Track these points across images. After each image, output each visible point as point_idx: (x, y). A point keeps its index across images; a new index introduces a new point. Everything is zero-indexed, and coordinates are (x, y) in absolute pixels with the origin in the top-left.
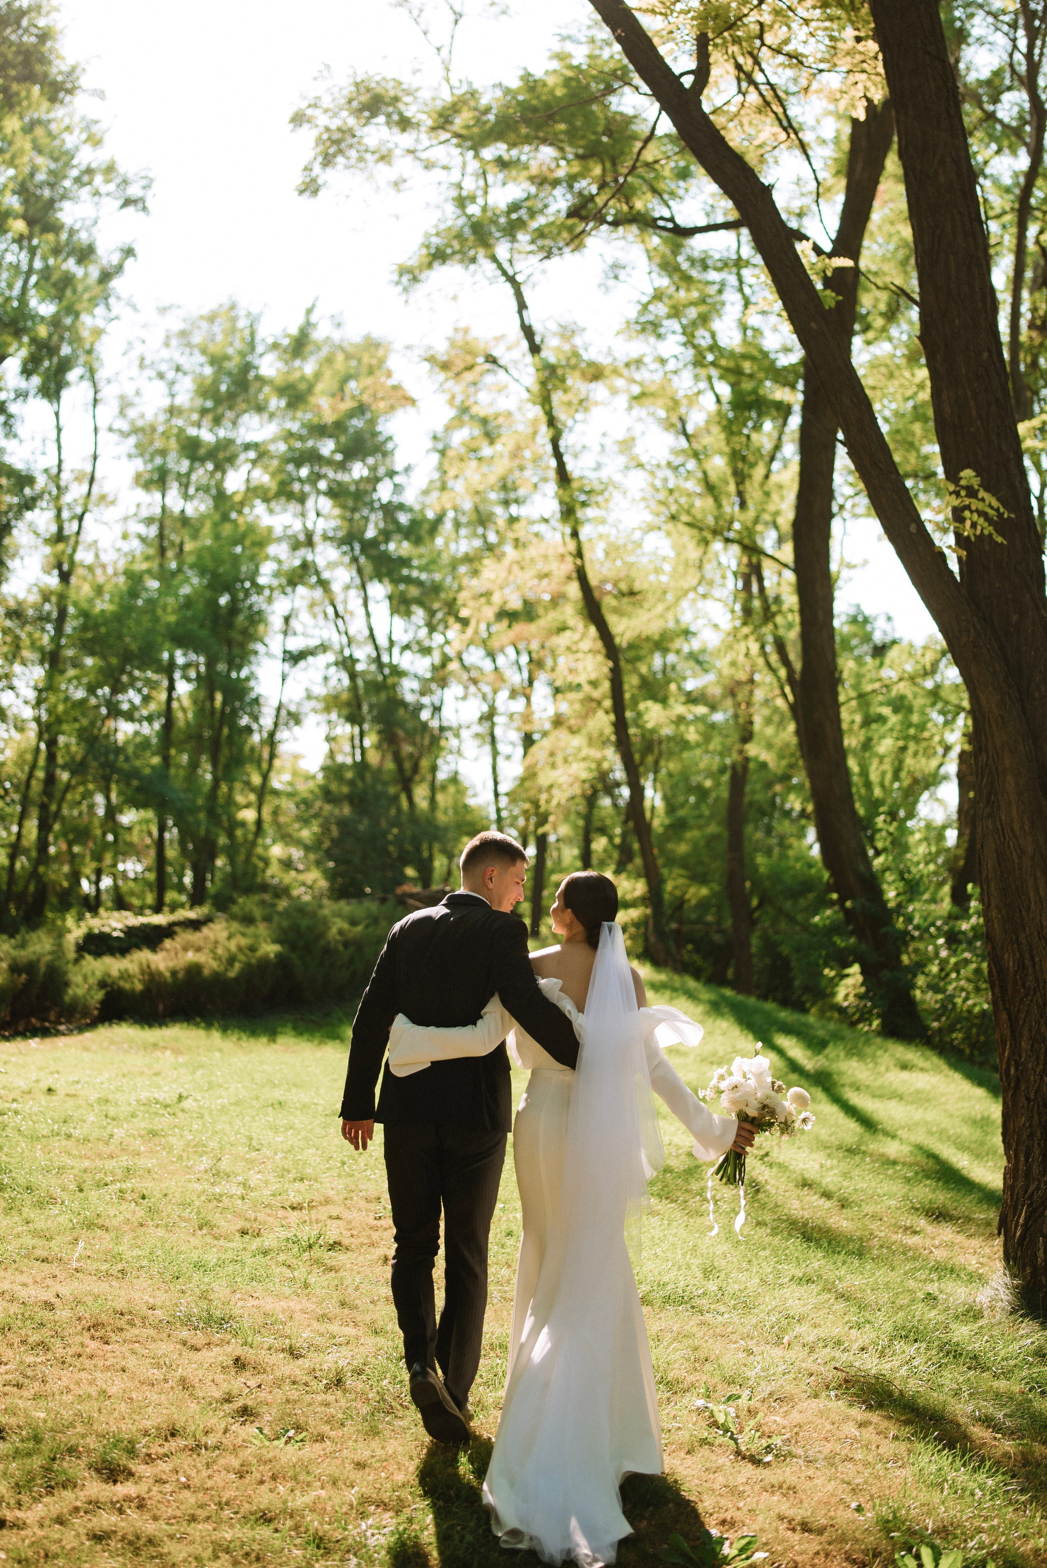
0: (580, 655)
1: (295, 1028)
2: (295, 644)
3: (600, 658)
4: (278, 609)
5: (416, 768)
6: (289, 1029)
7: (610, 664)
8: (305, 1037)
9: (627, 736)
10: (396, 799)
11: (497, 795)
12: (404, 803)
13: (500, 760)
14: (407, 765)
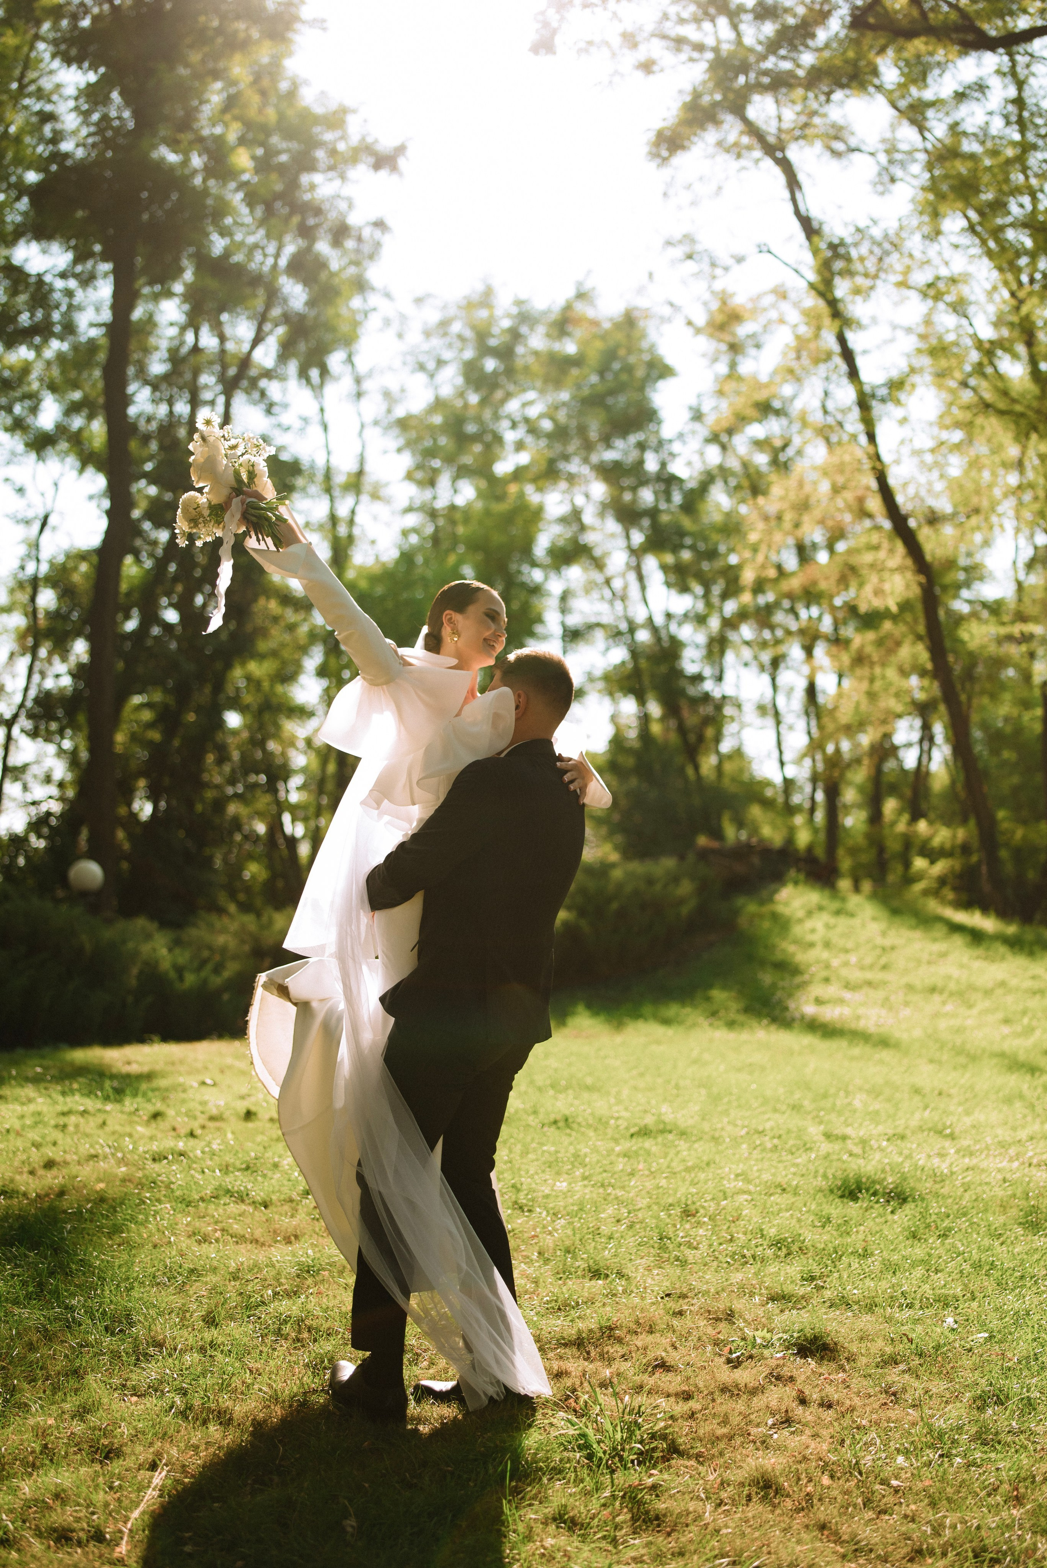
0: (886, 575)
1: (589, 1006)
2: (574, 620)
3: (909, 575)
4: (555, 586)
5: (701, 738)
6: (581, 1008)
7: (922, 579)
8: (602, 1018)
9: (946, 662)
10: (682, 770)
11: (782, 764)
12: (690, 771)
13: (783, 729)
14: (692, 738)
